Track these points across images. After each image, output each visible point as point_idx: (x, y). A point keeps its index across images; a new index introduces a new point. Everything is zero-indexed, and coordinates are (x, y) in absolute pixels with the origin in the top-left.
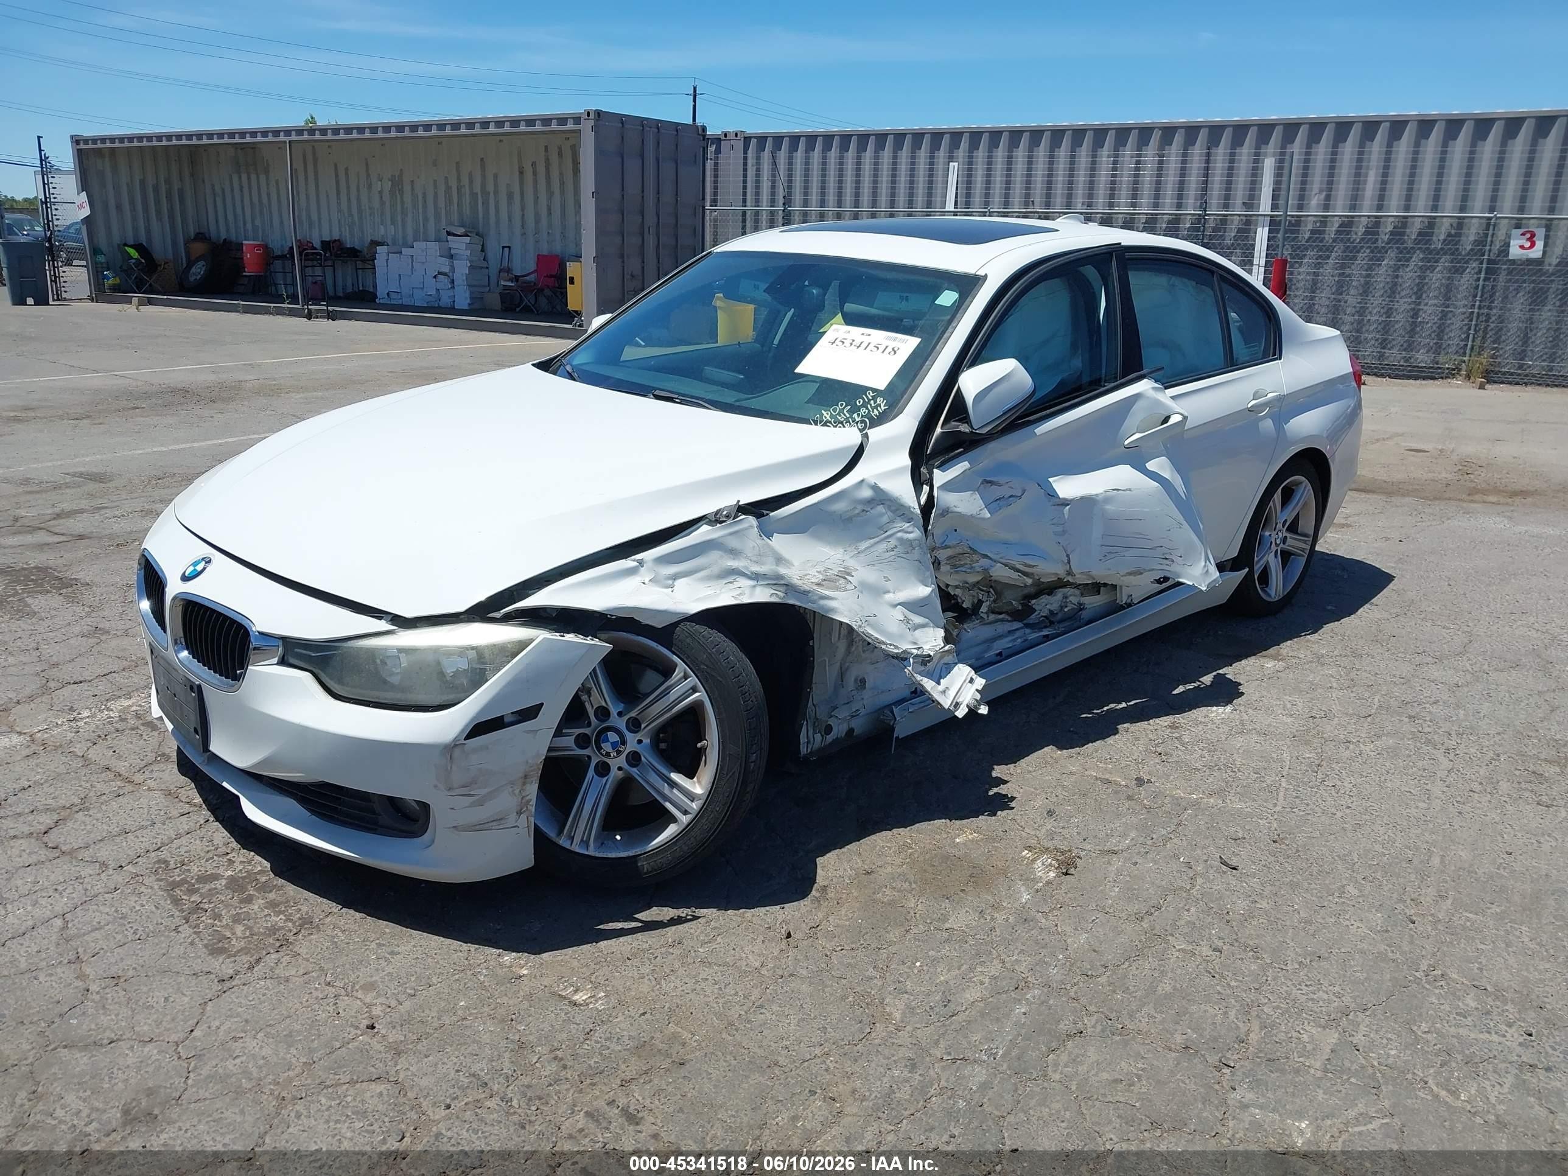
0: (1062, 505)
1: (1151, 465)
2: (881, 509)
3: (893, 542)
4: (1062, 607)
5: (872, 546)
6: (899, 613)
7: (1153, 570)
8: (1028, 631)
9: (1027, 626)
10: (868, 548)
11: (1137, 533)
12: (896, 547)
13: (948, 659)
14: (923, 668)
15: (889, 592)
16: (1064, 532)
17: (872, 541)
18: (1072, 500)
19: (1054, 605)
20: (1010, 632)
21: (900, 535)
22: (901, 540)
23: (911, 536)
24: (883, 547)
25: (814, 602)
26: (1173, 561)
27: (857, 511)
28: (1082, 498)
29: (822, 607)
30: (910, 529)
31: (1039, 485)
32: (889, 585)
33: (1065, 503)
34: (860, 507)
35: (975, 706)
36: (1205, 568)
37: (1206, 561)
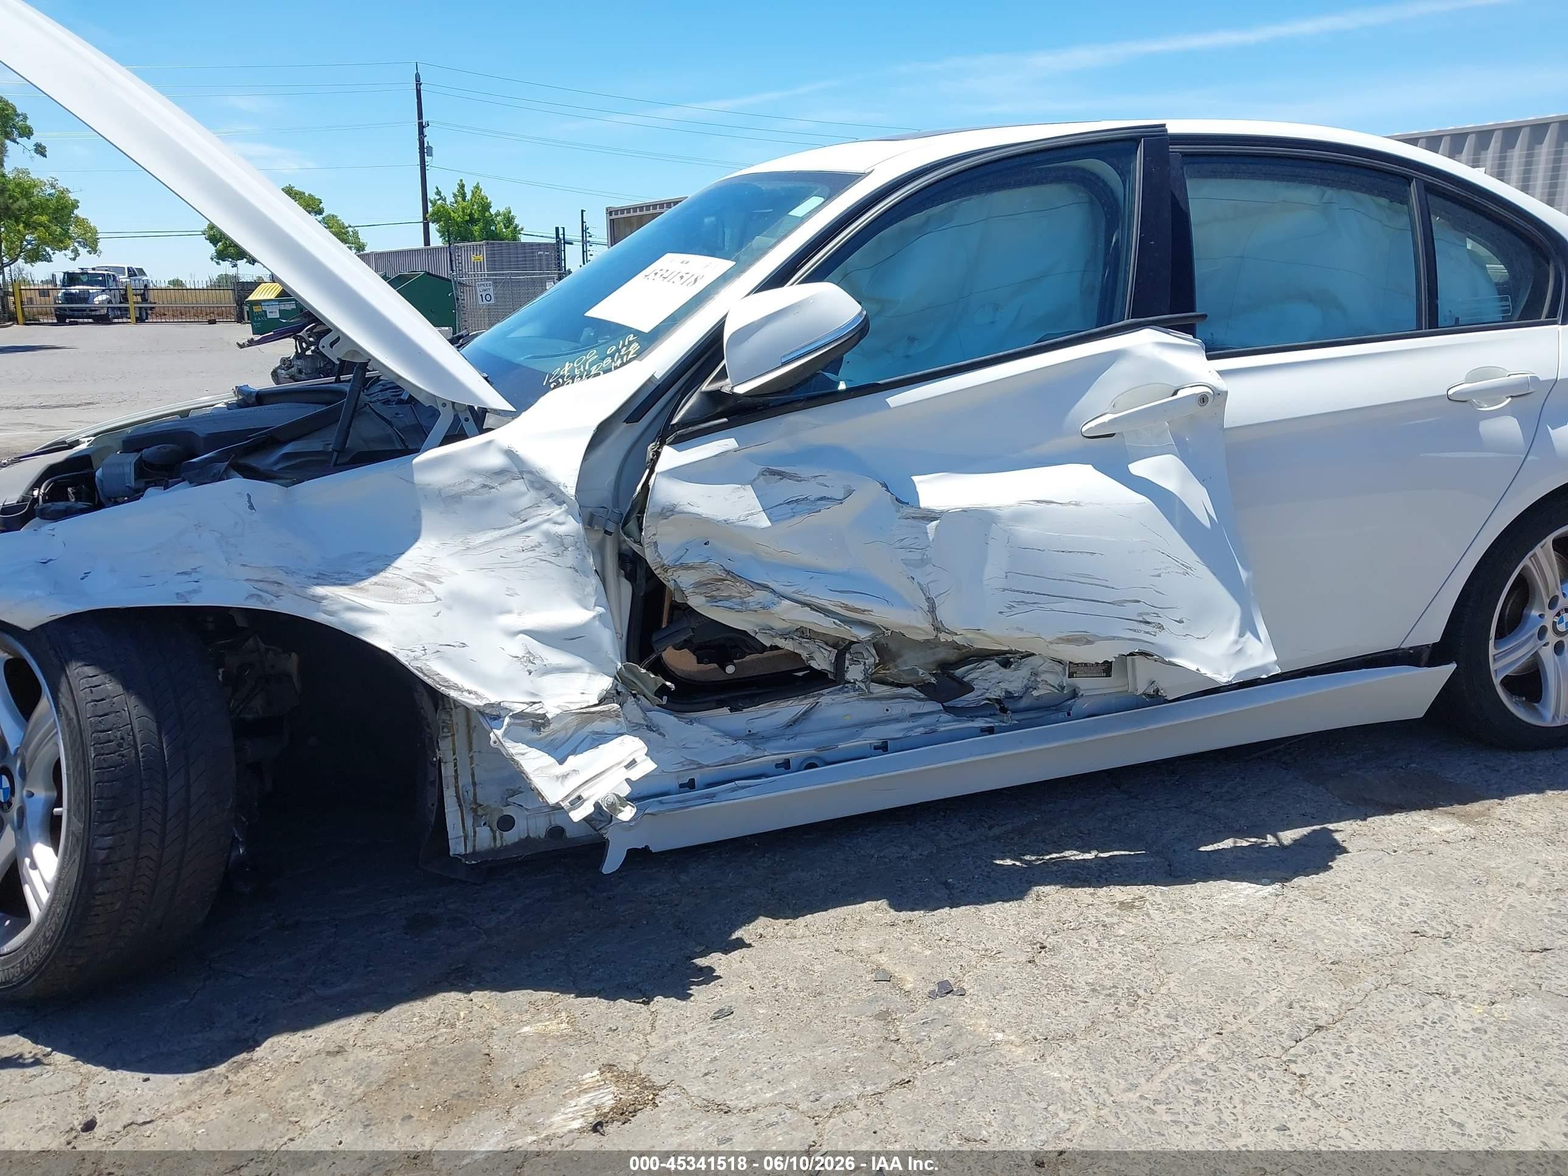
0: (923, 518)
2: (519, 485)
3: (535, 537)
4: (1027, 689)
5: (496, 540)
6: (517, 646)
7: (1114, 638)
9: (947, 710)
10: (487, 543)
11: (1078, 575)
12: (540, 544)
13: (609, 725)
14: (535, 735)
15: (509, 612)
17: (496, 534)
18: (942, 512)
19: (1014, 684)
21: (546, 526)
22: (548, 535)
23: (561, 530)
24: (518, 542)
25: (331, 614)
26: (1161, 627)
27: (472, 486)
28: (965, 511)
29: (348, 624)
30: (561, 519)
31: (885, 485)
32: (513, 602)
33: (930, 516)
34: (479, 481)
35: (612, 806)
36: (1236, 642)
37: (1241, 635)
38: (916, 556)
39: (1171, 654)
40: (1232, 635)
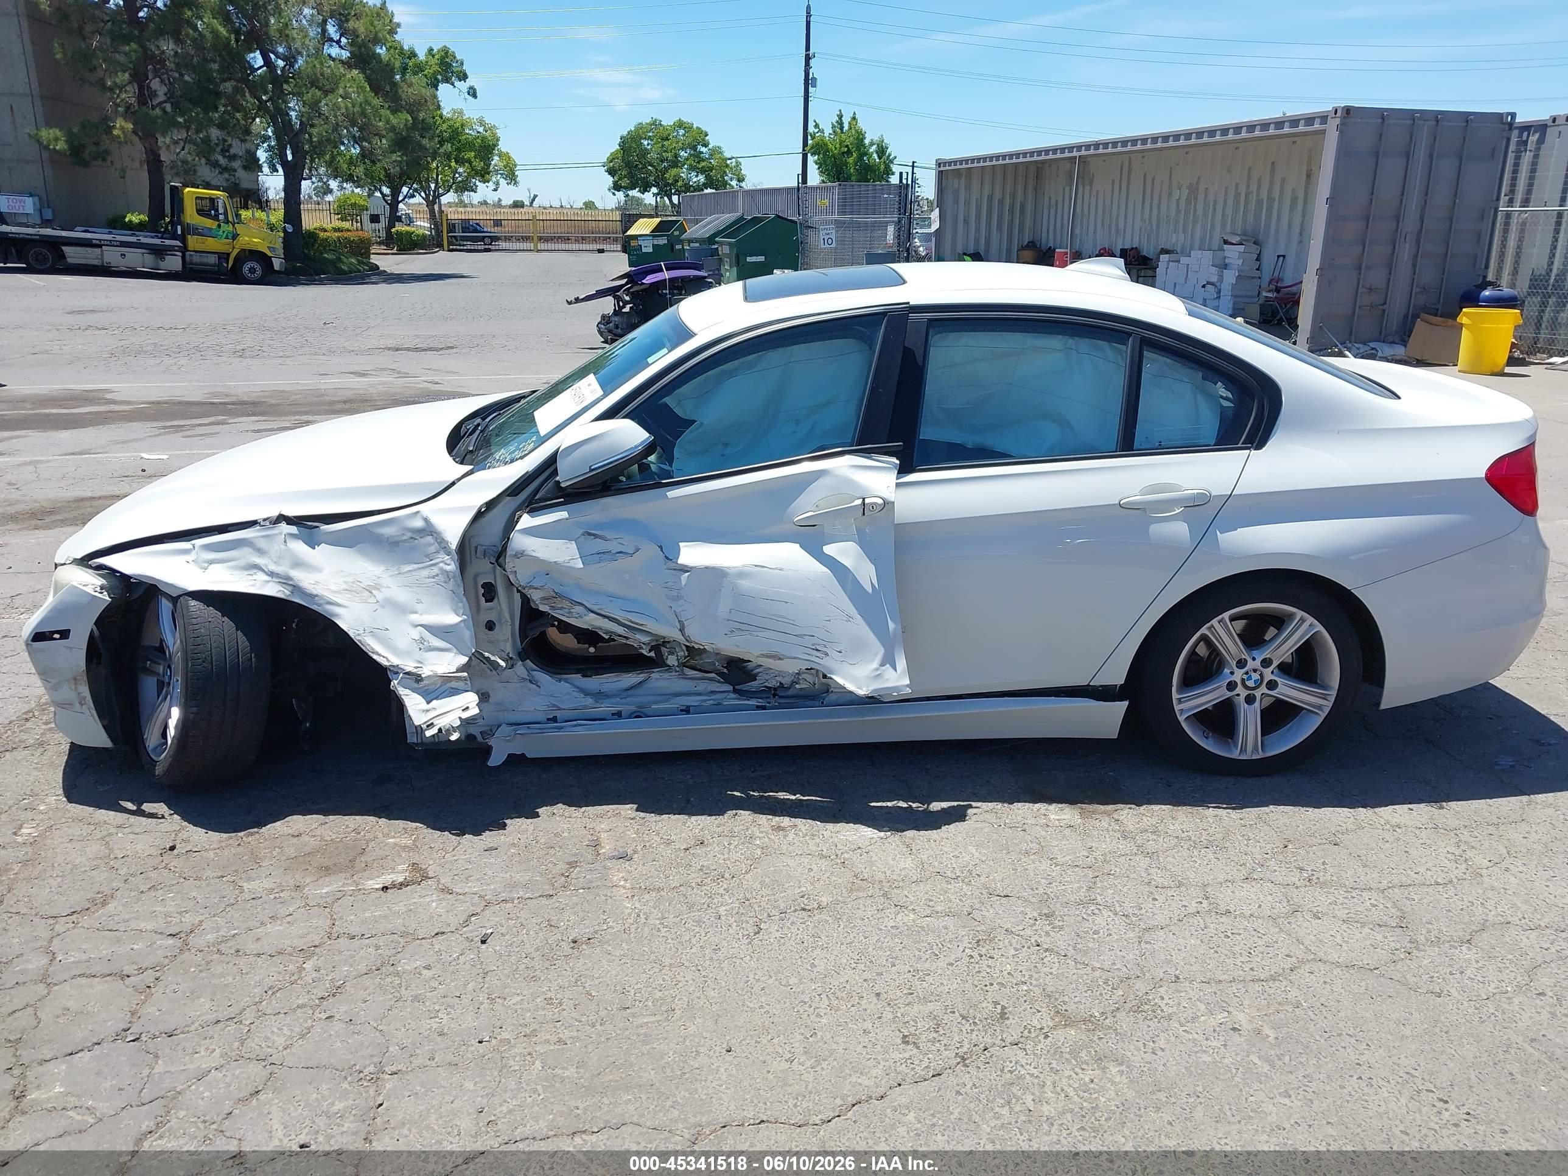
0: (680, 570)
1: (829, 549)
2: (429, 539)
3: (436, 570)
4: (794, 683)
5: (415, 570)
6: (416, 633)
7: (795, 658)
8: (733, 695)
9: (735, 691)
10: (410, 571)
11: (774, 615)
12: (437, 575)
13: (460, 685)
14: (416, 685)
15: (416, 613)
16: (678, 598)
17: (416, 566)
18: (692, 568)
20: (713, 692)
21: (441, 565)
22: (441, 569)
23: (448, 568)
24: (425, 573)
25: (319, 605)
26: (827, 654)
27: (405, 538)
28: (707, 568)
29: (327, 611)
30: (448, 562)
31: (661, 547)
32: (419, 607)
33: (685, 569)
34: (409, 535)
35: (448, 731)
36: (877, 669)
37: (882, 664)
38: (674, 593)
39: (833, 674)
40: (875, 664)
